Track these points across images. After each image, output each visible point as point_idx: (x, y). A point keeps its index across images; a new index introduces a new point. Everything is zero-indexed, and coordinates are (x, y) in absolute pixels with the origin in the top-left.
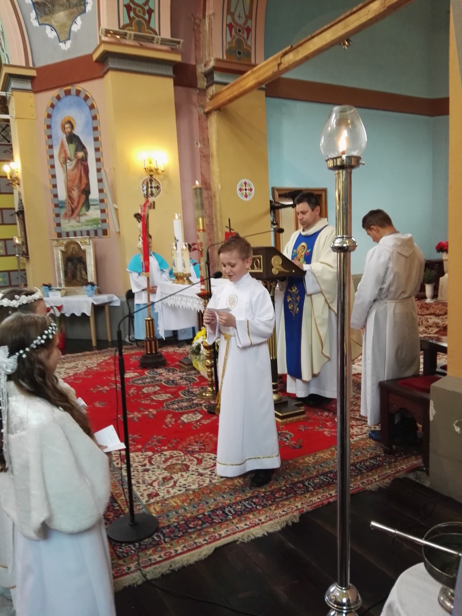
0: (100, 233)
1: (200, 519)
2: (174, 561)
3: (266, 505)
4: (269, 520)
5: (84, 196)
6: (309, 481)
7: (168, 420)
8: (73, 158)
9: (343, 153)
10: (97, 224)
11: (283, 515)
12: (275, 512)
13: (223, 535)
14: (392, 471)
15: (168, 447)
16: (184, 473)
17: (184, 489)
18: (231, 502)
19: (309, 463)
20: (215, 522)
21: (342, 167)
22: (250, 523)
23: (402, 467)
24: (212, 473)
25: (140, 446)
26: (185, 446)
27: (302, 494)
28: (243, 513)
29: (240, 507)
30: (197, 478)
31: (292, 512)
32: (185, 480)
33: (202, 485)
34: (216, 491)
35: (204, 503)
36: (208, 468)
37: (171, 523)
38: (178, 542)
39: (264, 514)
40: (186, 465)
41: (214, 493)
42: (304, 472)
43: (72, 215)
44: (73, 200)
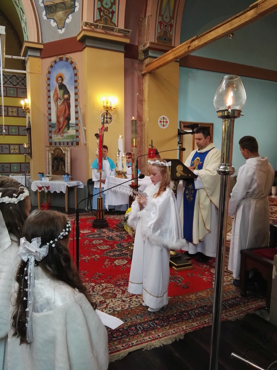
0: (75, 144)
1: (121, 332)
3: (163, 325)
4: (164, 336)
5: (67, 121)
6: (192, 311)
7: (106, 263)
8: (62, 98)
9: (229, 107)
10: (73, 138)
11: (174, 334)
12: (169, 331)
13: (135, 344)
14: (246, 308)
15: (105, 281)
16: (113, 299)
17: (112, 310)
18: (141, 322)
19: (192, 299)
20: (130, 334)
21: (228, 117)
22: (152, 337)
23: (252, 306)
24: (130, 300)
25: (88, 279)
26: (115, 281)
27: (187, 320)
28: (148, 329)
29: (147, 325)
30: (121, 303)
31: (180, 332)
32: (114, 304)
33: (124, 308)
34: (132, 313)
36: (129, 297)
39: (162, 332)
40: (115, 294)
41: (131, 314)
42: (189, 304)
43: (59, 132)
44: (60, 123)
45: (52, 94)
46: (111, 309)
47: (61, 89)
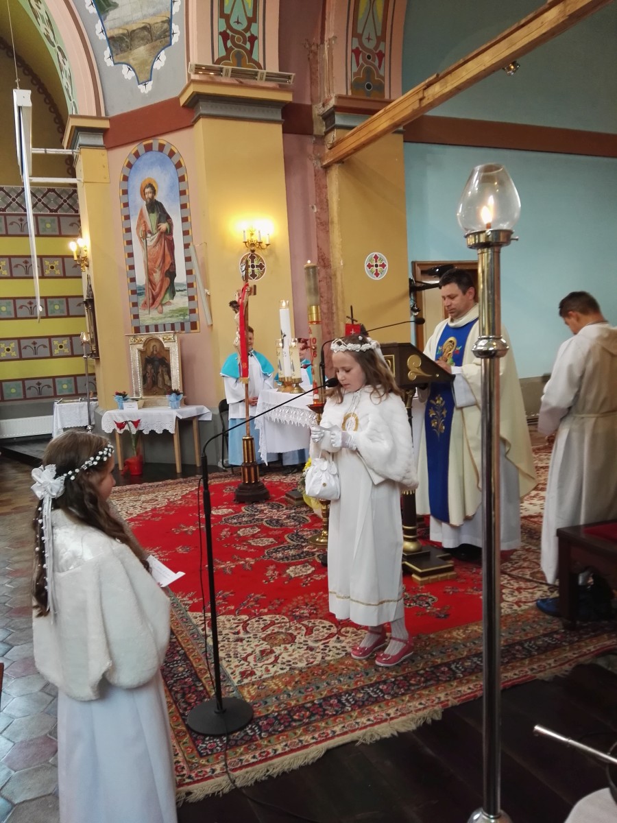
0: (188, 326)
1: (308, 709)
2: (272, 765)
3: (397, 693)
4: (400, 715)
5: (168, 279)
6: (458, 663)
7: (269, 573)
8: (154, 231)
9: (489, 226)
10: (184, 315)
11: (420, 710)
12: (409, 704)
13: (338, 733)
14: (574, 654)
15: (269, 610)
16: (288, 646)
17: (288, 668)
18: (349, 688)
19: (457, 639)
20: (328, 714)
21: (486, 245)
22: (375, 718)
23: (589, 648)
24: (325, 646)
25: (232, 607)
26: (290, 609)
27: (446, 681)
28: (366, 703)
29: (362, 695)
30: (305, 654)
31: (432, 706)
32: (290, 655)
33: (312, 663)
34: (330, 672)
35: (314, 687)
36: (321, 640)
37: (269, 712)
38: (278, 738)
39: (394, 707)
40: (291, 635)
41: (327, 674)
42: (450, 650)
43: (153, 304)
44: (155, 285)
45: (133, 224)
46: (284, 666)
47: (153, 212)
